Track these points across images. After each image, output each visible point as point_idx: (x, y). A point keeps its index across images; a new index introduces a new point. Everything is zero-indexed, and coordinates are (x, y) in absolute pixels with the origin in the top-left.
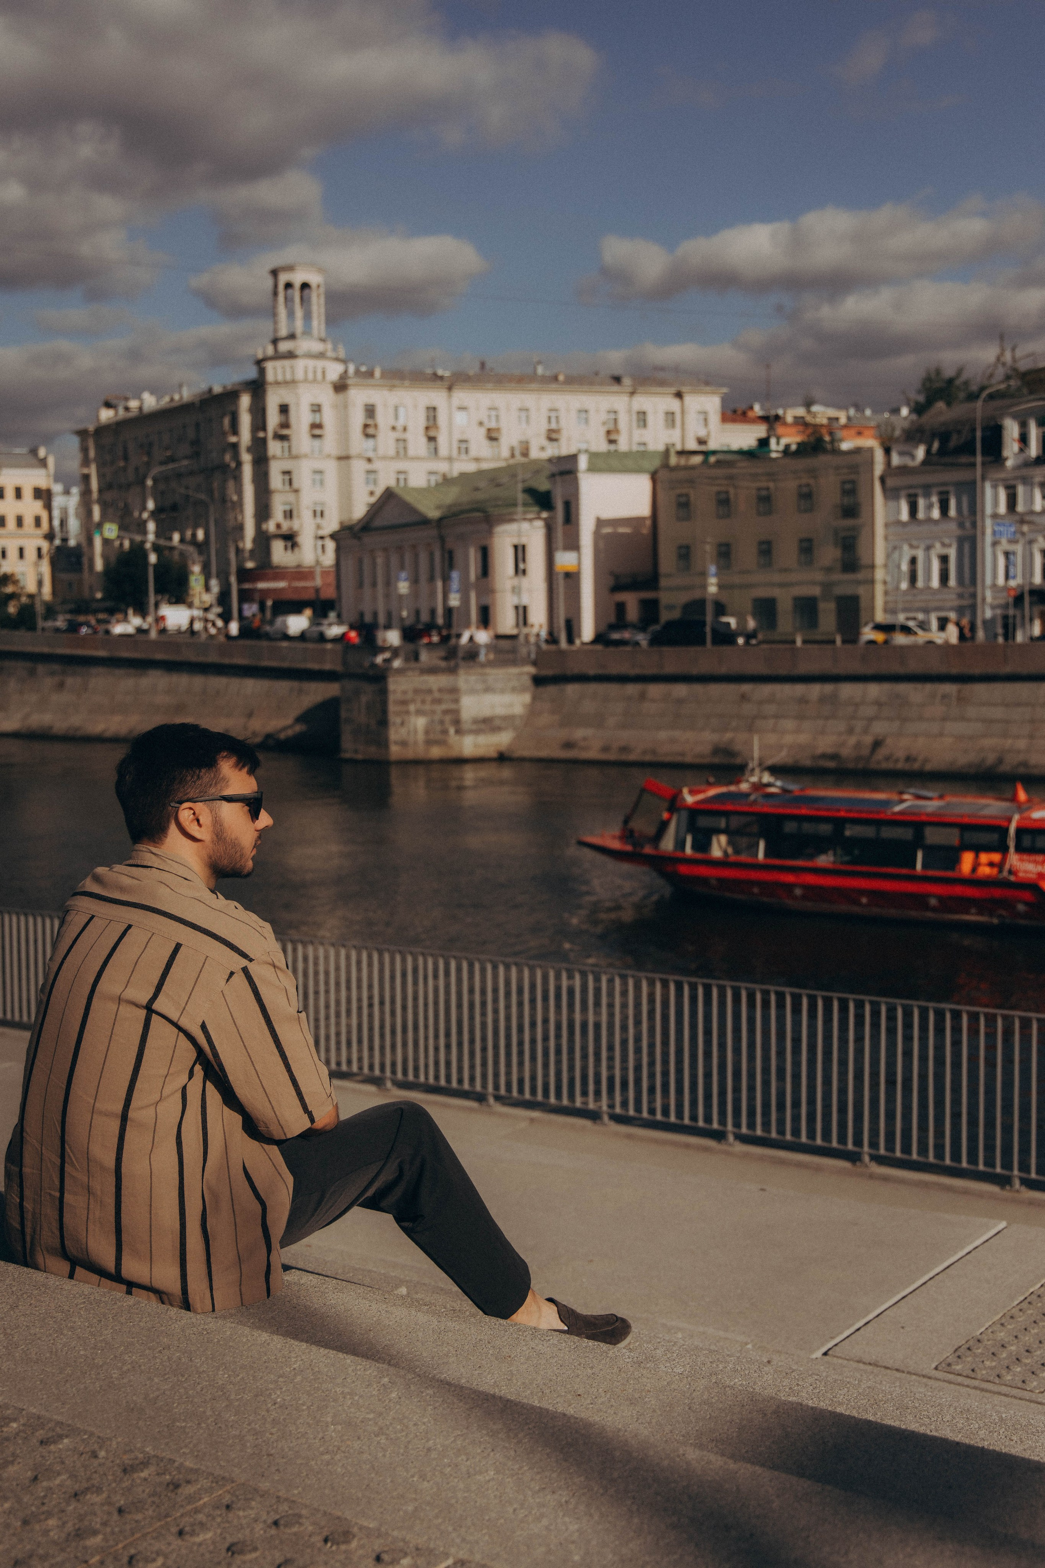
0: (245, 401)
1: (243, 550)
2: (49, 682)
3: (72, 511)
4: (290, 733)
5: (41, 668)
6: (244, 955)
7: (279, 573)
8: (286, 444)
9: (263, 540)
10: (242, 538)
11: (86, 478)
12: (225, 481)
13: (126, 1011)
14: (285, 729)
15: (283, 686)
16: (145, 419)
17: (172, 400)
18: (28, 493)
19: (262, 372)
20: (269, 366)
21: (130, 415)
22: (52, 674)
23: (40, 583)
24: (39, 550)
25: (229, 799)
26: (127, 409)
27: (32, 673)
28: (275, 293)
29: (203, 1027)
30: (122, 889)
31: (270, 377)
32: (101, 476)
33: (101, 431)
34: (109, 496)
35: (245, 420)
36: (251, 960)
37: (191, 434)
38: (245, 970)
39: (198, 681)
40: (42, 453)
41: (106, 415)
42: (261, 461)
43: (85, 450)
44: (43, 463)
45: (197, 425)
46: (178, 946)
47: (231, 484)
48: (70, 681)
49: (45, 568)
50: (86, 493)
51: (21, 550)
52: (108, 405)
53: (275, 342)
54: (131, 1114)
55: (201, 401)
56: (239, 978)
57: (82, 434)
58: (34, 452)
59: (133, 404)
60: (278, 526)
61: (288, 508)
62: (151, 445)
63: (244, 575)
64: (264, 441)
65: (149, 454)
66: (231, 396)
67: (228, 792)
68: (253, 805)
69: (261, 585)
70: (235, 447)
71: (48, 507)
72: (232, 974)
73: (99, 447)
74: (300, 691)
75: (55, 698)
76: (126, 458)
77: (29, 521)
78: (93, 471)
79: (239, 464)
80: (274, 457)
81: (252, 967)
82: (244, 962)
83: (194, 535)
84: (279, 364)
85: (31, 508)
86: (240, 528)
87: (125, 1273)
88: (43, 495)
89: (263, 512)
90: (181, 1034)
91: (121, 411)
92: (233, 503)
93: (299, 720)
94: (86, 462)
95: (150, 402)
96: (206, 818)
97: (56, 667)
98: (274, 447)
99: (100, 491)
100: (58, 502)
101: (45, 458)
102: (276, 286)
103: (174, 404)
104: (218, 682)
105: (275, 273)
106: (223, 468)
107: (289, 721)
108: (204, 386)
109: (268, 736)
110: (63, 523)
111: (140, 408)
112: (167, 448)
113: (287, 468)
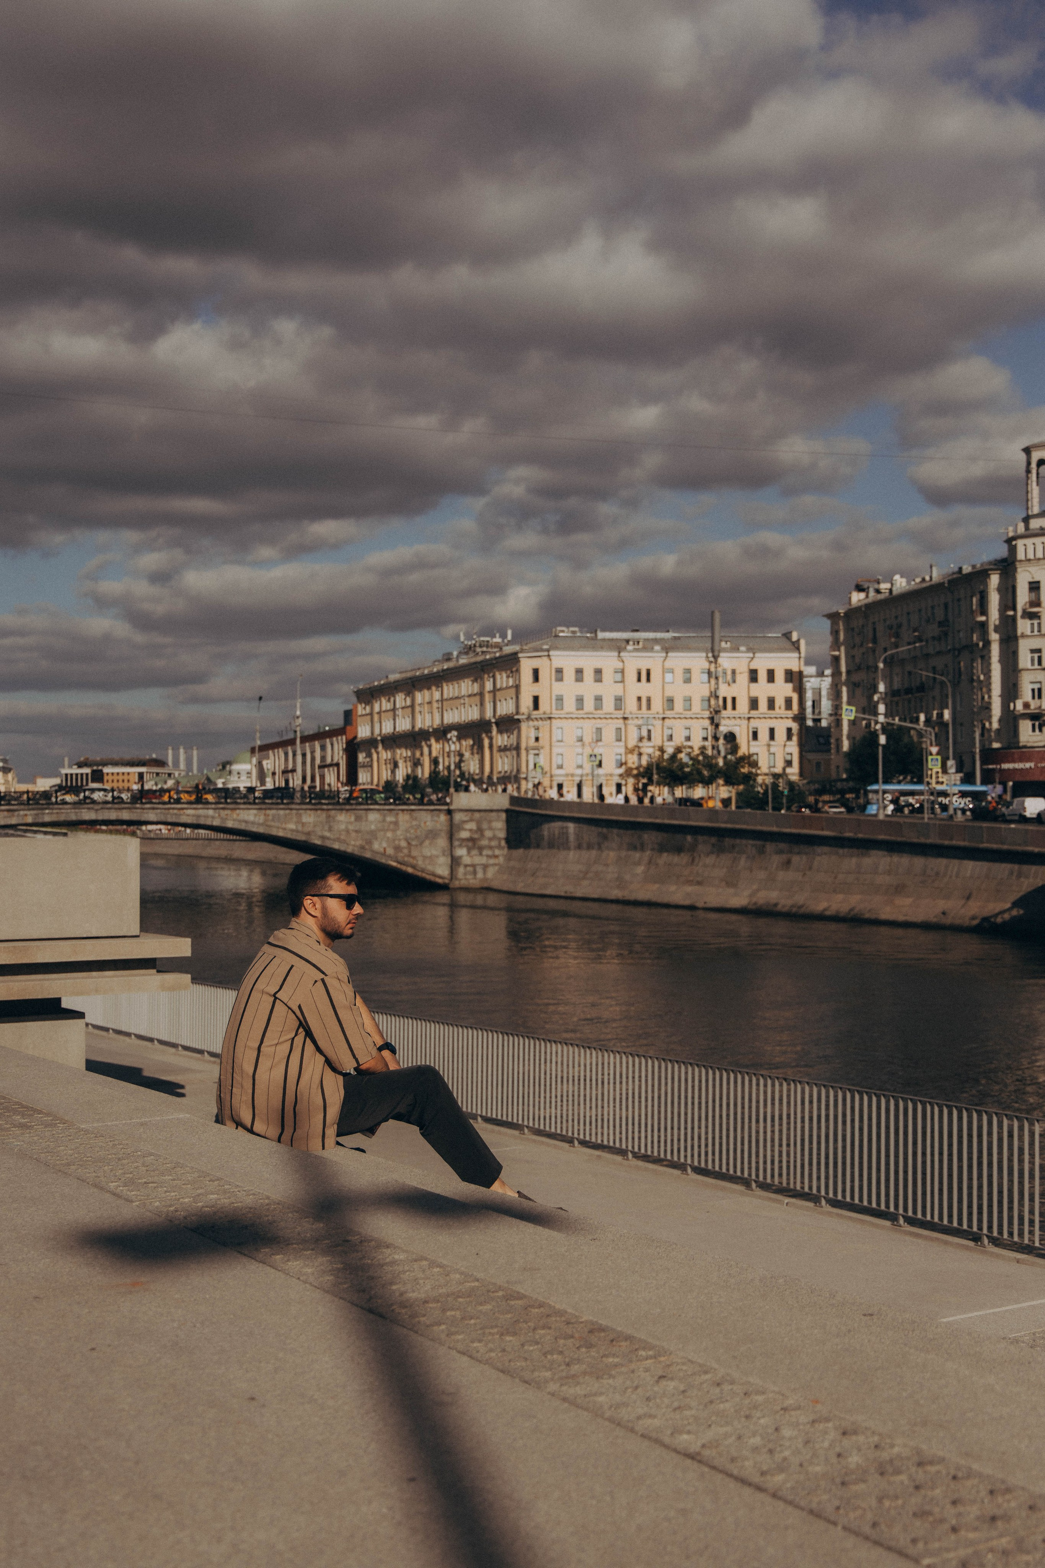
0: (994, 580)
1: (990, 730)
2: (776, 859)
3: (824, 693)
4: (1007, 916)
5: (770, 847)
6: (323, 973)
7: (1026, 753)
8: (1036, 622)
9: (1010, 720)
10: (989, 718)
11: (836, 659)
12: (973, 660)
13: (265, 997)
14: (1002, 912)
15: (1003, 869)
16: (895, 600)
17: (924, 580)
18: (780, 676)
19: (1013, 550)
20: (1020, 543)
21: (880, 597)
22: (781, 852)
23: (789, 763)
24: (789, 730)
25: (332, 896)
26: (878, 591)
27: (761, 851)
28: (1028, 471)
29: (300, 1007)
30: (279, 939)
31: (1021, 555)
32: (850, 657)
33: (852, 613)
34: (856, 678)
35: (994, 599)
36: (326, 975)
37: (940, 614)
38: (323, 980)
39: (919, 862)
40: (795, 636)
41: (857, 598)
42: (1010, 640)
43: (835, 633)
44: (796, 646)
45: (946, 606)
46: (292, 966)
47: (978, 664)
48: (795, 859)
49: (793, 748)
50: (836, 674)
51: (772, 731)
52: (860, 588)
53: (1026, 520)
54: (262, 1049)
55: (949, 582)
56: (320, 984)
57: (833, 617)
58: (787, 636)
59: (885, 586)
60: (1026, 705)
61: (1036, 686)
62: (900, 626)
63: (989, 755)
64: (1014, 619)
65: (897, 635)
66: (981, 575)
67: (331, 893)
68: (349, 901)
69: (1005, 766)
70: (984, 626)
71: (800, 690)
72: (316, 981)
73: (849, 630)
74: (1019, 875)
75: (781, 875)
76: (875, 640)
77: (780, 702)
78: (842, 653)
79: (987, 643)
80: (1023, 636)
81: (326, 979)
82: (323, 976)
83: (940, 715)
84: (1029, 542)
85: (783, 690)
86: (987, 707)
87: (255, 1129)
88: (795, 678)
89: (1011, 691)
90: (290, 1011)
91: (872, 593)
92: (980, 682)
93: (1016, 904)
94: (836, 645)
95: (901, 584)
96: (318, 906)
97: (782, 846)
98: (1023, 626)
99: (848, 672)
100: (810, 684)
101: (798, 641)
102: (1029, 463)
103: (924, 585)
104: (940, 863)
105: (1027, 451)
106: (971, 648)
107: (1008, 905)
108: (953, 567)
109: (985, 919)
110: (816, 704)
111: (891, 590)
112: (915, 631)
113: (1035, 646)
